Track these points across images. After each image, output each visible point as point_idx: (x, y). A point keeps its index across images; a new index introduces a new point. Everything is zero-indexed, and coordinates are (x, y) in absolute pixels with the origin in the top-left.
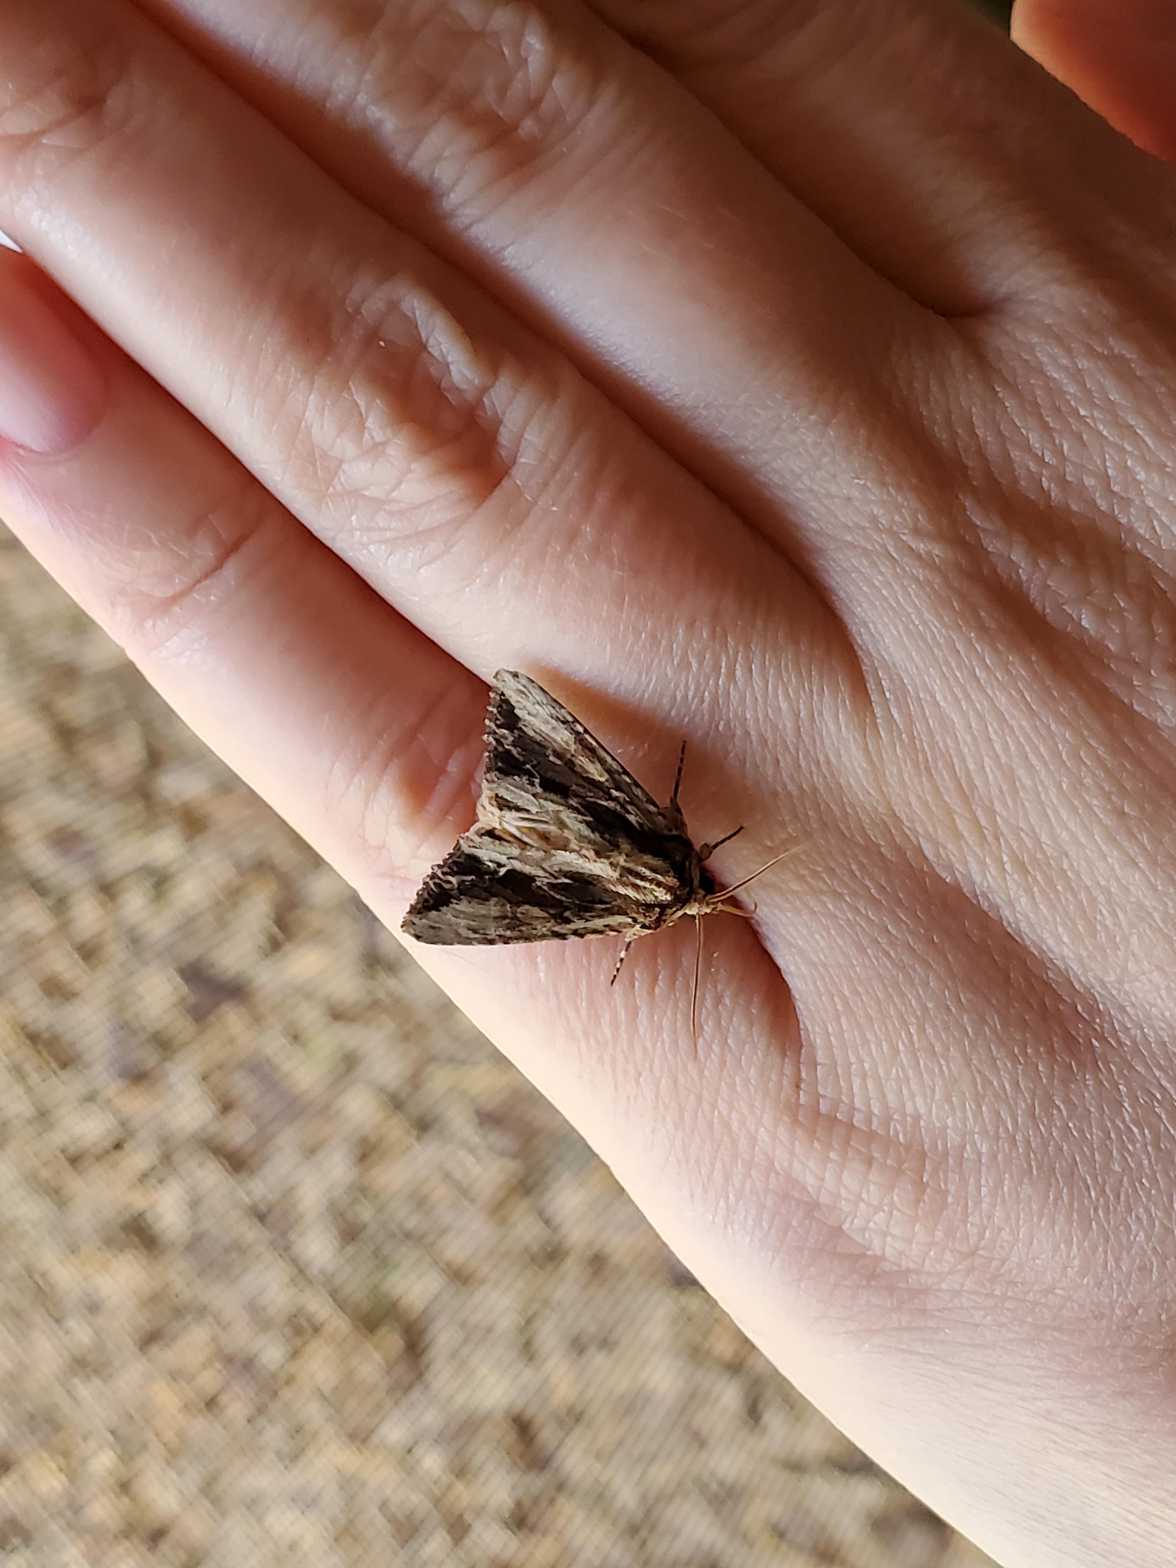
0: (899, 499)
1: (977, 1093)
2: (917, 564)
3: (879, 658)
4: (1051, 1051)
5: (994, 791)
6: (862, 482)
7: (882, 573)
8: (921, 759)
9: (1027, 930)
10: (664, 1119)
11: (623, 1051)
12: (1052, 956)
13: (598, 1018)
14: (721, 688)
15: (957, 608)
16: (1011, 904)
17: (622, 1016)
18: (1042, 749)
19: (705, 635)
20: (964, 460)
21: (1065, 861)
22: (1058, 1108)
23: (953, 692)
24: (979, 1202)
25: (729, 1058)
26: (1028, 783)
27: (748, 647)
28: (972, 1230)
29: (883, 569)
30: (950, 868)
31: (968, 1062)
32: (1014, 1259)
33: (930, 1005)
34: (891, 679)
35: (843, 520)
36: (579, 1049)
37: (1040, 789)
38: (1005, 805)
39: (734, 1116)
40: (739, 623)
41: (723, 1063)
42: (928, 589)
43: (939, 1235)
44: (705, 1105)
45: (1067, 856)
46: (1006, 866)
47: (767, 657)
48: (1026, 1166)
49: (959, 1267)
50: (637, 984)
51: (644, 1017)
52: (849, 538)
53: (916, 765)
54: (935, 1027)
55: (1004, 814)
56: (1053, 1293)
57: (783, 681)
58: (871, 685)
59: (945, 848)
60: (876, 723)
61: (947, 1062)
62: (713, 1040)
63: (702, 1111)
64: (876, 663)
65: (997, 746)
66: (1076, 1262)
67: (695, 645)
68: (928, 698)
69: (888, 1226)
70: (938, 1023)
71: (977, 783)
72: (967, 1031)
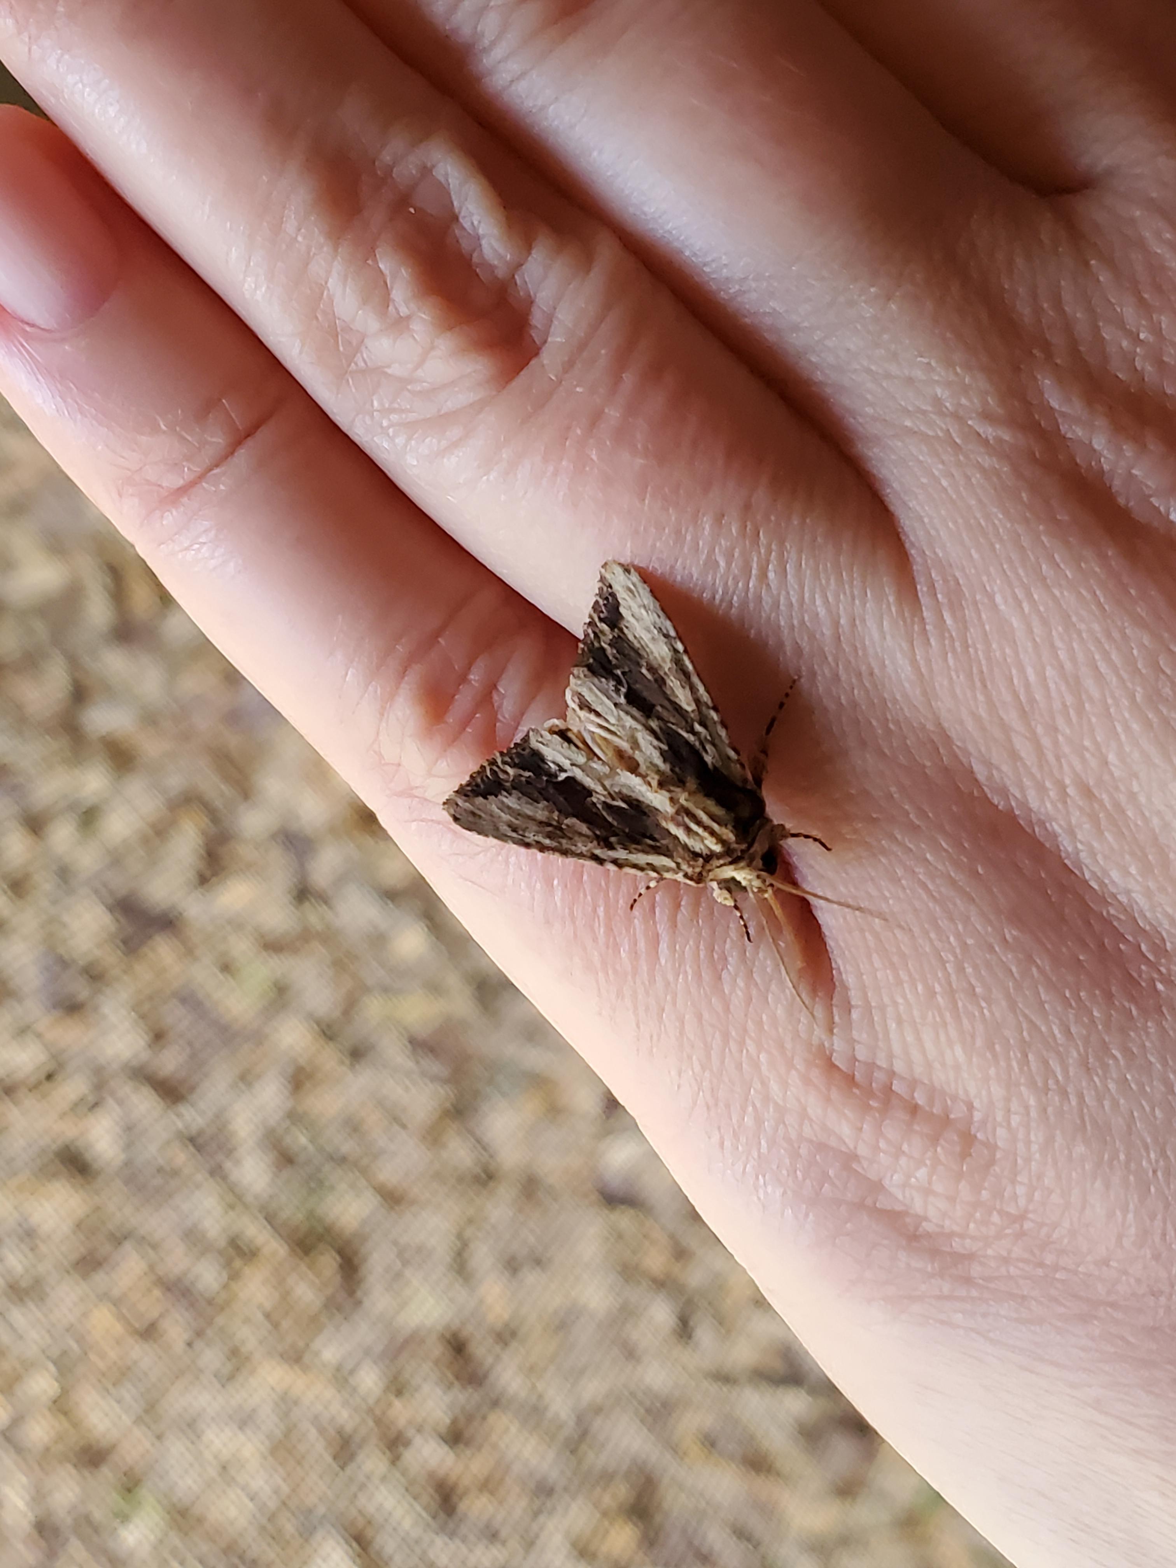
0: (967, 380)
1: (1023, 1040)
2: (982, 450)
3: (933, 556)
4: (1109, 996)
5: (1057, 705)
6: (925, 360)
7: (943, 463)
8: (975, 670)
9: (1087, 861)
10: (690, 1058)
11: (643, 983)
12: (1114, 891)
13: (617, 947)
14: (752, 590)
15: (1025, 499)
16: (1071, 832)
17: (642, 945)
18: (1114, 657)
19: (734, 531)
20: (1048, 336)
21: (1135, 783)
22: (1114, 1057)
23: (1015, 593)
24: (1028, 1160)
25: (754, 992)
26: (1096, 694)
27: (782, 543)
28: (1021, 1190)
29: (945, 457)
30: (1004, 792)
31: (1013, 1006)
32: (1066, 1224)
33: (970, 941)
34: (945, 581)
35: (903, 403)
36: (597, 982)
37: (1110, 701)
38: (1069, 721)
39: (763, 1057)
40: (773, 518)
41: (749, 1000)
42: (995, 479)
43: (985, 1194)
44: (733, 1046)
45: (1137, 778)
46: (1068, 790)
47: (804, 557)
48: (1078, 1122)
49: (1008, 1231)
50: (657, 910)
51: (665, 945)
52: (908, 423)
53: (970, 676)
54: (975, 967)
55: (1068, 731)
56: (1108, 1266)
57: (821, 584)
58: (922, 588)
59: (998, 769)
60: (925, 629)
61: (990, 1005)
62: (736, 975)
63: (730, 1050)
64: (929, 561)
65: (1062, 655)
66: (1133, 1230)
67: (723, 542)
68: (986, 601)
69: (930, 1183)
70: (978, 962)
71: (1037, 697)
72: (1011, 971)
